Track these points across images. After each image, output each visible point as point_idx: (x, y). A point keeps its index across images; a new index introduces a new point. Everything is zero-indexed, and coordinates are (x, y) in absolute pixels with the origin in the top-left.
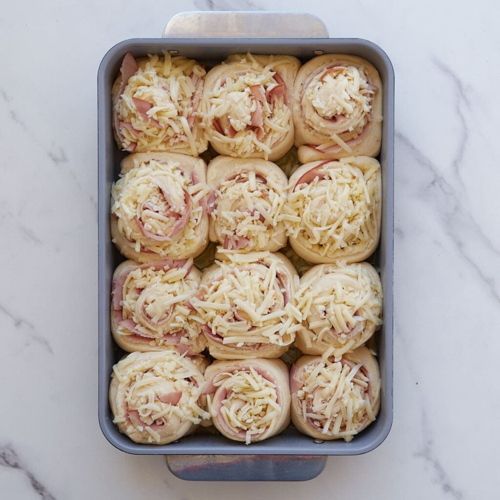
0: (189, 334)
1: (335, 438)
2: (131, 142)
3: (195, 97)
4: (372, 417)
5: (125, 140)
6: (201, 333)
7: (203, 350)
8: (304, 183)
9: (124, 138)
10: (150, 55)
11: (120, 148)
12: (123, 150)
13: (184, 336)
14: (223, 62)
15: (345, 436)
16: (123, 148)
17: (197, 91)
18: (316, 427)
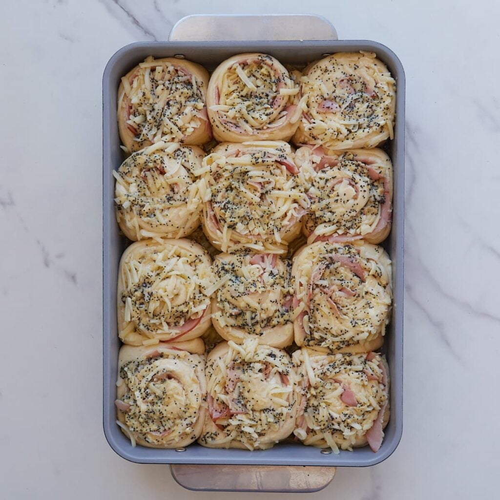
0: (312, 166)
1: (162, 60)
2: (371, 362)
3: (304, 408)
4: (125, 81)
5: (378, 363)
6: (300, 167)
7: (298, 150)
8: (194, 319)
9: (378, 366)
10: (351, 449)
11: (384, 356)
12: (380, 353)
13: (317, 164)
14: (277, 442)
15: (152, 61)
16: (381, 355)
17: (302, 414)
18: (182, 71)
